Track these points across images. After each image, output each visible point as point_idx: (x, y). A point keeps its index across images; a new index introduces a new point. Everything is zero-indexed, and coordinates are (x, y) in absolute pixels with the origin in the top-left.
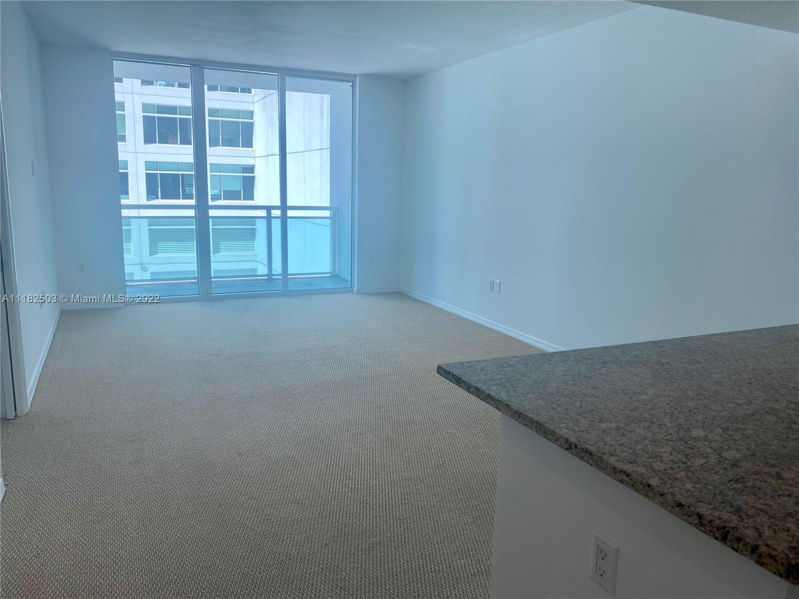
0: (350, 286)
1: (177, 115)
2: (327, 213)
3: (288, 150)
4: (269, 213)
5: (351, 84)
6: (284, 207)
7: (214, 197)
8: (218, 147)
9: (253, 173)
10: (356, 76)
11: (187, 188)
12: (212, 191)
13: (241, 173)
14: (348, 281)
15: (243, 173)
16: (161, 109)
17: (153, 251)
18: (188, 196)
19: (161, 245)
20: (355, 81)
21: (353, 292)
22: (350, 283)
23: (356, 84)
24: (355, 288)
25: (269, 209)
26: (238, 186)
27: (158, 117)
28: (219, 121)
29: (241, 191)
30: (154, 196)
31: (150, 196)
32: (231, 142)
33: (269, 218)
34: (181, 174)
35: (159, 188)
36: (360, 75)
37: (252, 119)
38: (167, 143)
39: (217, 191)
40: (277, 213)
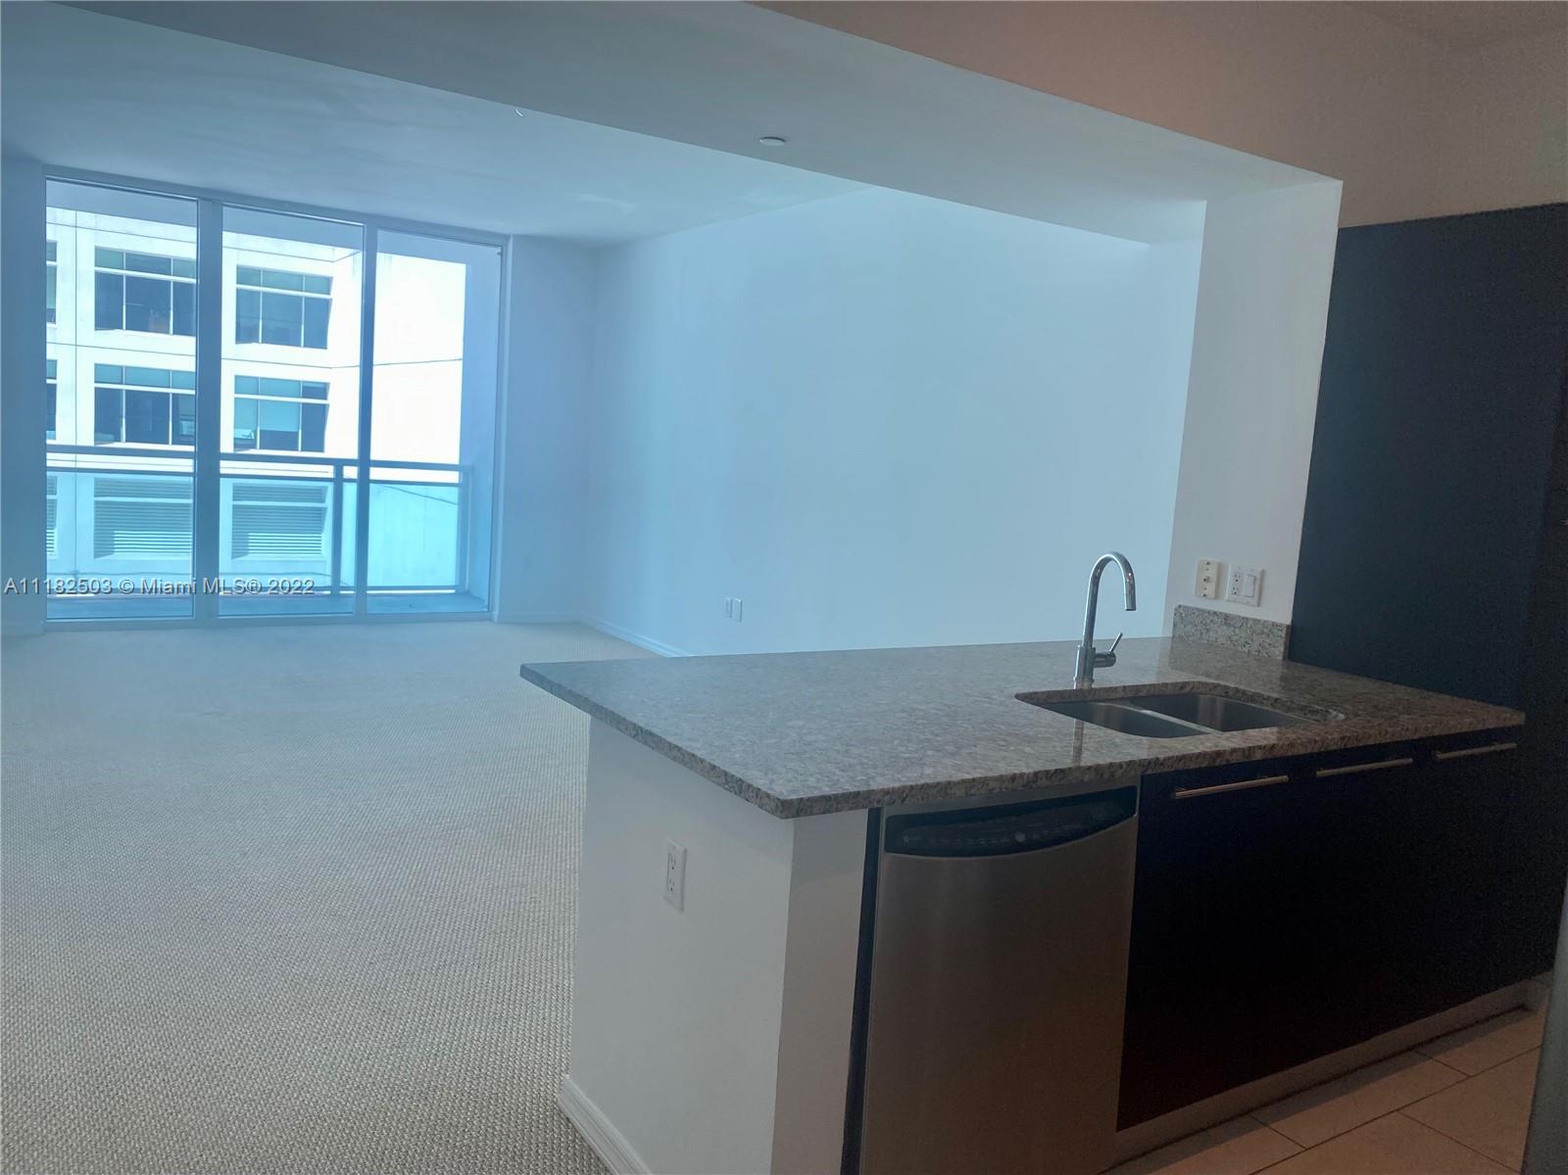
0: (486, 610)
1: (170, 275)
2: (453, 477)
3: (376, 360)
4: (339, 472)
5: (499, 250)
6: (364, 461)
7: (239, 442)
8: (254, 345)
9: (325, 398)
10: (507, 237)
11: (184, 423)
12: (237, 430)
13: (299, 397)
14: (484, 601)
15: (304, 397)
16: (136, 261)
17: (103, 546)
18: (185, 439)
19: (120, 535)
20: (507, 246)
21: (490, 620)
22: (486, 603)
23: (507, 250)
24: (496, 613)
25: (339, 464)
26: (291, 424)
27: (128, 277)
28: (259, 292)
29: (297, 433)
30: (111, 436)
31: (101, 435)
32: (282, 336)
33: (339, 481)
34: (173, 394)
35: (124, 420)
36: (516, 236)
37: (329, 294)
38: (145, 329)
39: (247, 432)
40: (351, 472)
